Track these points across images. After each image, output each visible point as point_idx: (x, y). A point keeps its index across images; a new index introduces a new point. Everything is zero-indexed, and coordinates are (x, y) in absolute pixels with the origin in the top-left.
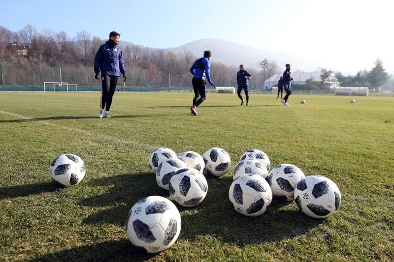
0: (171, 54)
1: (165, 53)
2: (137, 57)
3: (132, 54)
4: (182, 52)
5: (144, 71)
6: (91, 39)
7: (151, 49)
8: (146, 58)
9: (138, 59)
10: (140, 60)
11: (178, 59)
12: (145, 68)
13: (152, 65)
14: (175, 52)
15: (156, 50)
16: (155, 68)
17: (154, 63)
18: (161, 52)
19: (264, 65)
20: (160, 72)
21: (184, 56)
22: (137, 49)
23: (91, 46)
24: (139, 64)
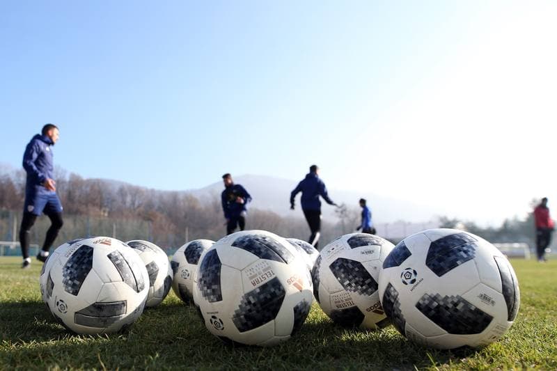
0: (189, 198)
1: (181, 197)
2: (137, 203)
3: (129, 199)
4: (208, 195)
5: (146, 224)
6: (67, 178)
7: (159, 191)
8: (150, 205)
9: (139, 207)
10: (142, 208)
11: (201, 206)
12: (149, 219)
13: (159, 215)
14: (197, 196)
15: (165, 192)
16: (164, 220)
17: (162, 212)
18: (174, 196)
19: (342, 212)
20: (173, 226)
21: (210, 201)
22: (136, 192)
23: (66, 187)
24: (139, 215)
